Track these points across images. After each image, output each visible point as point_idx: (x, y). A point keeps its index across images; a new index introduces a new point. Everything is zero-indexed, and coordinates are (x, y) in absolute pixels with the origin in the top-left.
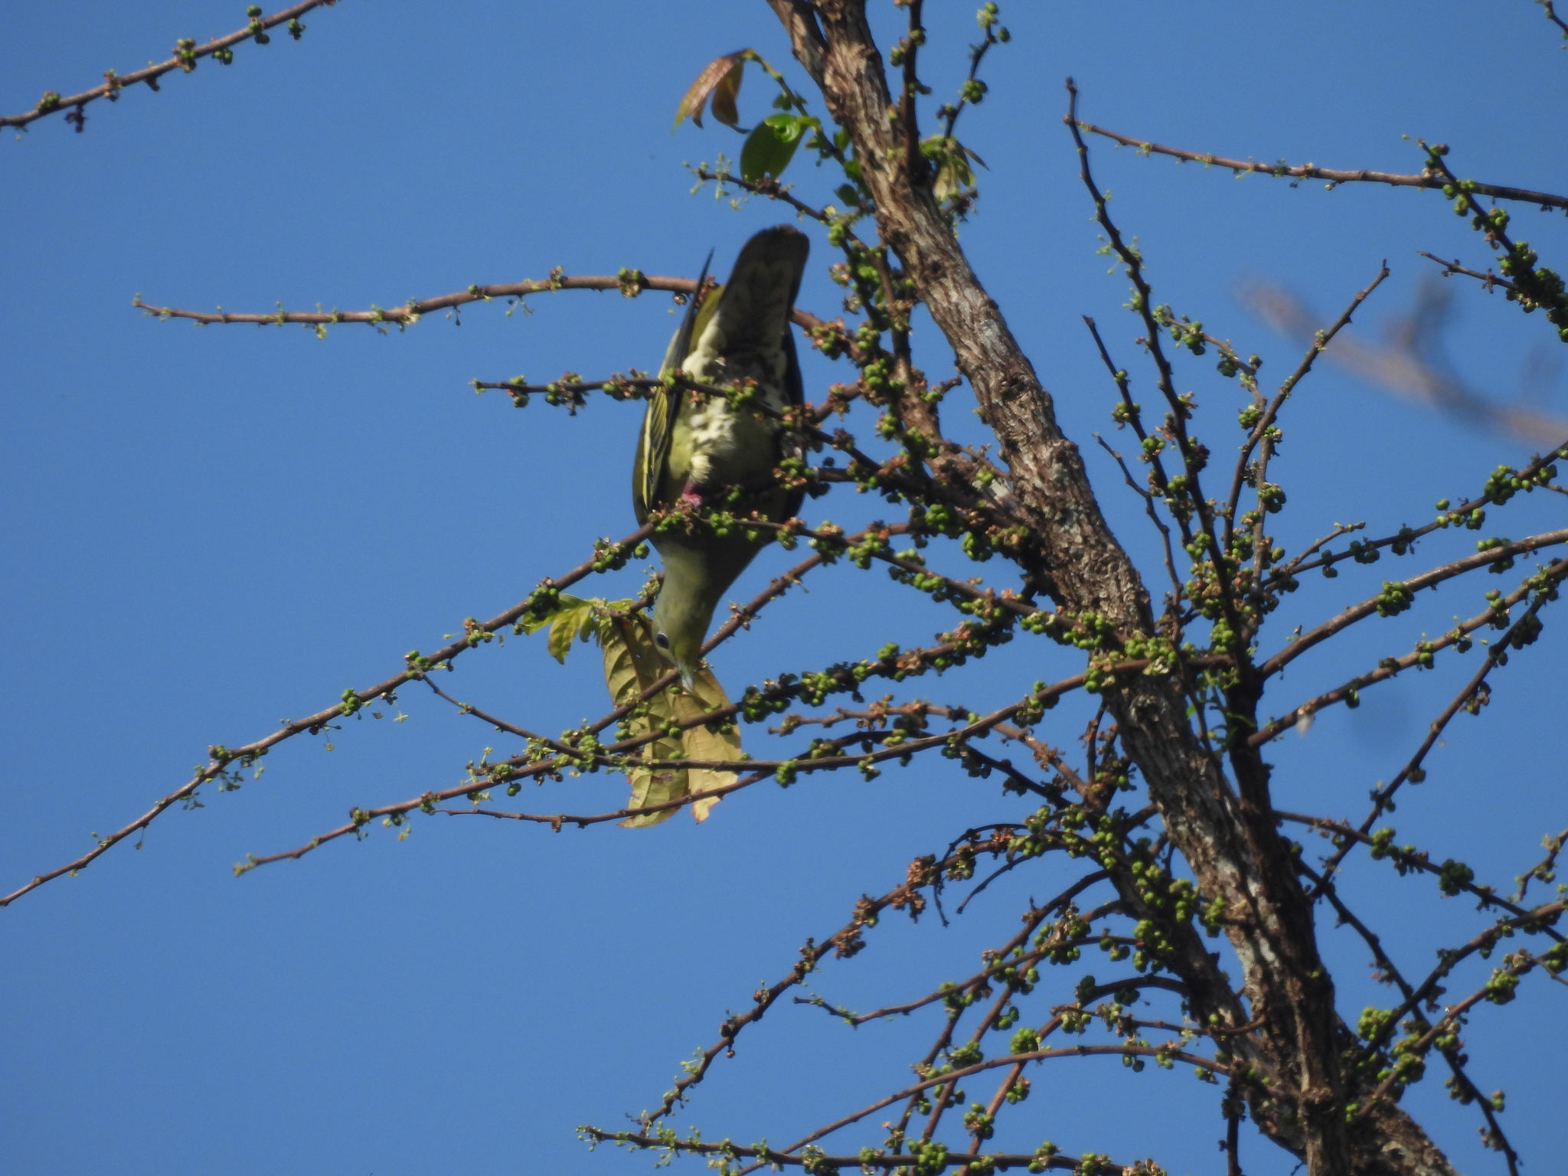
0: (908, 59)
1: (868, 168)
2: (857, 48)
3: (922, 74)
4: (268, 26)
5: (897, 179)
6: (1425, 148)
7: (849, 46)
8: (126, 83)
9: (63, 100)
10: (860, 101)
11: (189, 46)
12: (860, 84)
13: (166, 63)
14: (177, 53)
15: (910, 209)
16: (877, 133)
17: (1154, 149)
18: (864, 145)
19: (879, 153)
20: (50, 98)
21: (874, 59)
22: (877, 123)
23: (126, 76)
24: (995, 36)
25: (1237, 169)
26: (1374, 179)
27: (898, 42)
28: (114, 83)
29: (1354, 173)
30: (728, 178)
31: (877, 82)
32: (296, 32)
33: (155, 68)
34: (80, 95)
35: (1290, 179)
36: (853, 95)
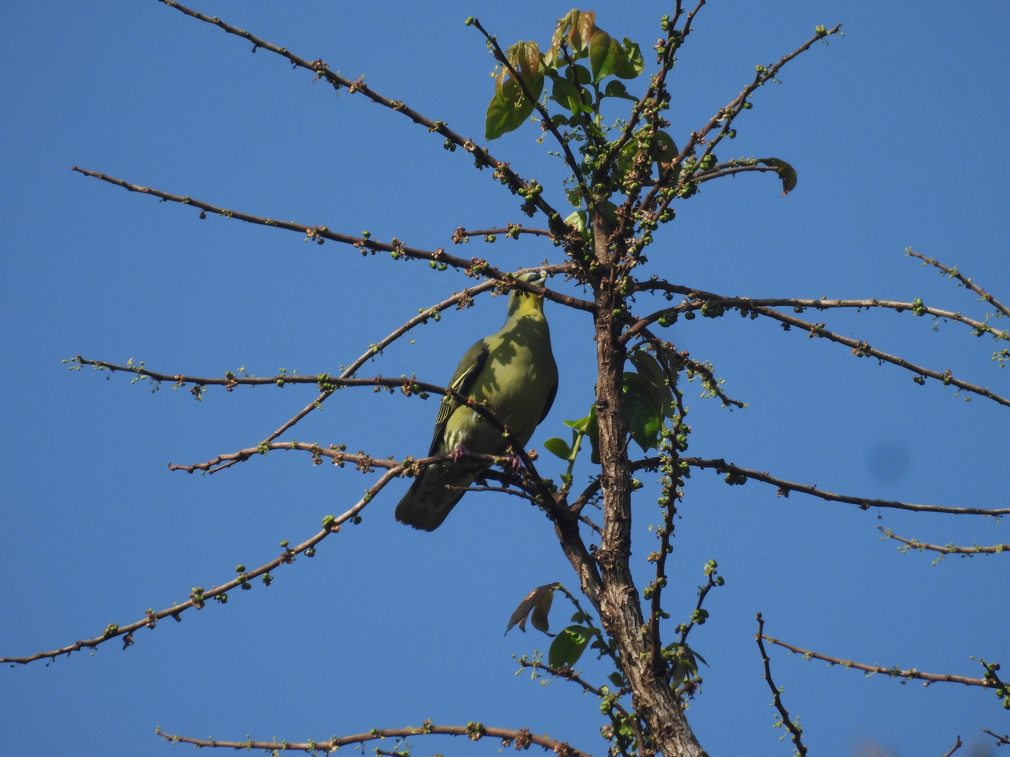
0: (655, 596)
1: (627, 664)
2: (622, 588)
3: (664, 606)
4: (250, 578)
5: (645, 672)
6: (985, 665)
7: (617, 586)
8: (160, 617)
9: (119, 629)
10: (623, 621)
11: (199, 592)
12: (624, 611)
13: (185, 604)
14: (192, 597)
15: (654, 692)
16: (633, 642)
17: (814, 656)
18: (625, 650)
19: (634, 655)
20: (112, 628)
21: (633, 595)
22: (634, 636)
23: (160, 613)
24: (715, 581)
25: (867, 671)
26: (955, 681)
27: (649, 584)
28: (152, 618)
29: (942, 676)
30: (540, 666)
31: (635, 610)
32: (267, 581)
33: (178, 607)
34: (130, 625)
35: (901, 679)
36: (619, 617)
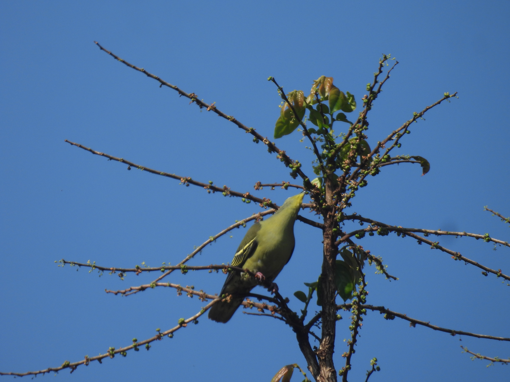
0: (345, 374)
2: (328, 369)
4: (139, 345)
7: (326, 368)
8: (92, 360)
9: (71, 364)
11: (113, 350)
12: (328, 380)
13: (105, 355)
14: (109, 352)
20: (67, 363)
21: (334, 373)
23: (92, 358)
24: (375, 369)
27: (342, 368)
28: (88, 360)
31: (334, 380)
32: (148, 348)
33: (101, 356)
34: (76, 363)
